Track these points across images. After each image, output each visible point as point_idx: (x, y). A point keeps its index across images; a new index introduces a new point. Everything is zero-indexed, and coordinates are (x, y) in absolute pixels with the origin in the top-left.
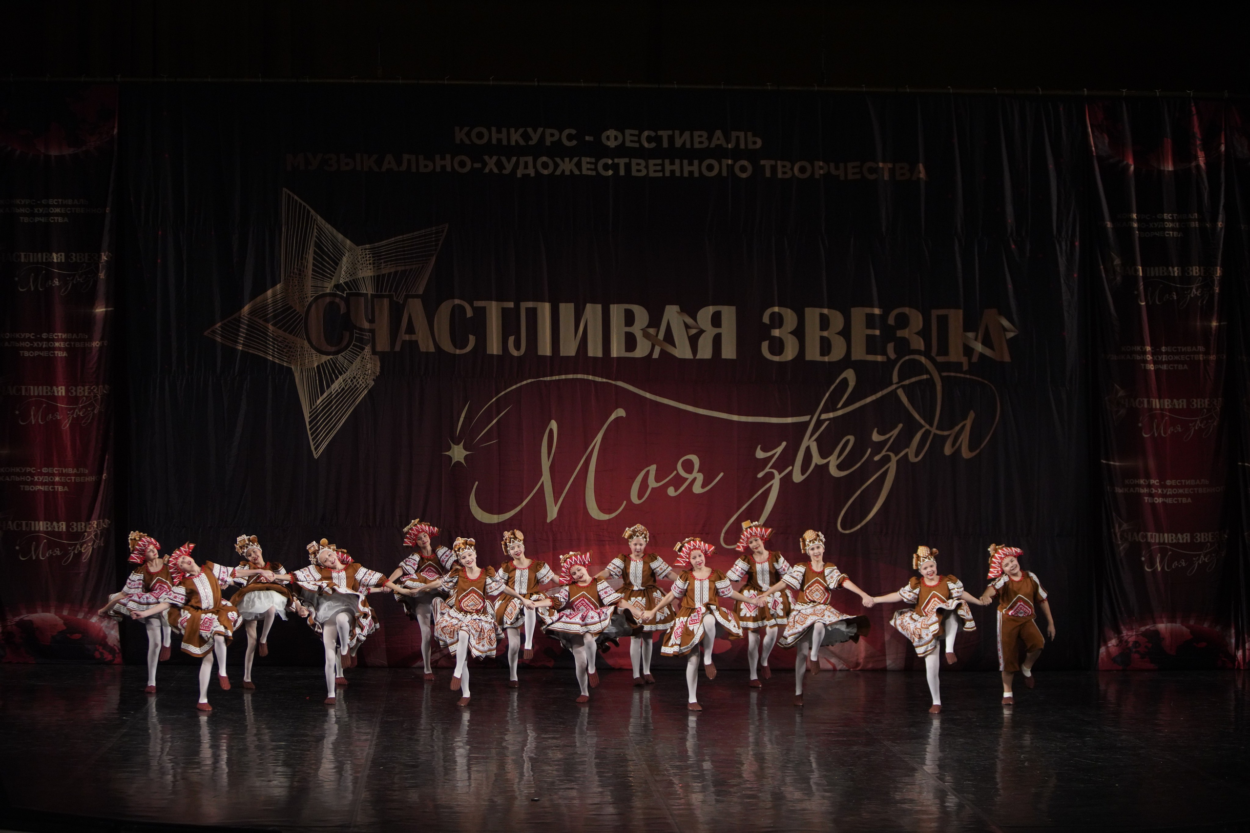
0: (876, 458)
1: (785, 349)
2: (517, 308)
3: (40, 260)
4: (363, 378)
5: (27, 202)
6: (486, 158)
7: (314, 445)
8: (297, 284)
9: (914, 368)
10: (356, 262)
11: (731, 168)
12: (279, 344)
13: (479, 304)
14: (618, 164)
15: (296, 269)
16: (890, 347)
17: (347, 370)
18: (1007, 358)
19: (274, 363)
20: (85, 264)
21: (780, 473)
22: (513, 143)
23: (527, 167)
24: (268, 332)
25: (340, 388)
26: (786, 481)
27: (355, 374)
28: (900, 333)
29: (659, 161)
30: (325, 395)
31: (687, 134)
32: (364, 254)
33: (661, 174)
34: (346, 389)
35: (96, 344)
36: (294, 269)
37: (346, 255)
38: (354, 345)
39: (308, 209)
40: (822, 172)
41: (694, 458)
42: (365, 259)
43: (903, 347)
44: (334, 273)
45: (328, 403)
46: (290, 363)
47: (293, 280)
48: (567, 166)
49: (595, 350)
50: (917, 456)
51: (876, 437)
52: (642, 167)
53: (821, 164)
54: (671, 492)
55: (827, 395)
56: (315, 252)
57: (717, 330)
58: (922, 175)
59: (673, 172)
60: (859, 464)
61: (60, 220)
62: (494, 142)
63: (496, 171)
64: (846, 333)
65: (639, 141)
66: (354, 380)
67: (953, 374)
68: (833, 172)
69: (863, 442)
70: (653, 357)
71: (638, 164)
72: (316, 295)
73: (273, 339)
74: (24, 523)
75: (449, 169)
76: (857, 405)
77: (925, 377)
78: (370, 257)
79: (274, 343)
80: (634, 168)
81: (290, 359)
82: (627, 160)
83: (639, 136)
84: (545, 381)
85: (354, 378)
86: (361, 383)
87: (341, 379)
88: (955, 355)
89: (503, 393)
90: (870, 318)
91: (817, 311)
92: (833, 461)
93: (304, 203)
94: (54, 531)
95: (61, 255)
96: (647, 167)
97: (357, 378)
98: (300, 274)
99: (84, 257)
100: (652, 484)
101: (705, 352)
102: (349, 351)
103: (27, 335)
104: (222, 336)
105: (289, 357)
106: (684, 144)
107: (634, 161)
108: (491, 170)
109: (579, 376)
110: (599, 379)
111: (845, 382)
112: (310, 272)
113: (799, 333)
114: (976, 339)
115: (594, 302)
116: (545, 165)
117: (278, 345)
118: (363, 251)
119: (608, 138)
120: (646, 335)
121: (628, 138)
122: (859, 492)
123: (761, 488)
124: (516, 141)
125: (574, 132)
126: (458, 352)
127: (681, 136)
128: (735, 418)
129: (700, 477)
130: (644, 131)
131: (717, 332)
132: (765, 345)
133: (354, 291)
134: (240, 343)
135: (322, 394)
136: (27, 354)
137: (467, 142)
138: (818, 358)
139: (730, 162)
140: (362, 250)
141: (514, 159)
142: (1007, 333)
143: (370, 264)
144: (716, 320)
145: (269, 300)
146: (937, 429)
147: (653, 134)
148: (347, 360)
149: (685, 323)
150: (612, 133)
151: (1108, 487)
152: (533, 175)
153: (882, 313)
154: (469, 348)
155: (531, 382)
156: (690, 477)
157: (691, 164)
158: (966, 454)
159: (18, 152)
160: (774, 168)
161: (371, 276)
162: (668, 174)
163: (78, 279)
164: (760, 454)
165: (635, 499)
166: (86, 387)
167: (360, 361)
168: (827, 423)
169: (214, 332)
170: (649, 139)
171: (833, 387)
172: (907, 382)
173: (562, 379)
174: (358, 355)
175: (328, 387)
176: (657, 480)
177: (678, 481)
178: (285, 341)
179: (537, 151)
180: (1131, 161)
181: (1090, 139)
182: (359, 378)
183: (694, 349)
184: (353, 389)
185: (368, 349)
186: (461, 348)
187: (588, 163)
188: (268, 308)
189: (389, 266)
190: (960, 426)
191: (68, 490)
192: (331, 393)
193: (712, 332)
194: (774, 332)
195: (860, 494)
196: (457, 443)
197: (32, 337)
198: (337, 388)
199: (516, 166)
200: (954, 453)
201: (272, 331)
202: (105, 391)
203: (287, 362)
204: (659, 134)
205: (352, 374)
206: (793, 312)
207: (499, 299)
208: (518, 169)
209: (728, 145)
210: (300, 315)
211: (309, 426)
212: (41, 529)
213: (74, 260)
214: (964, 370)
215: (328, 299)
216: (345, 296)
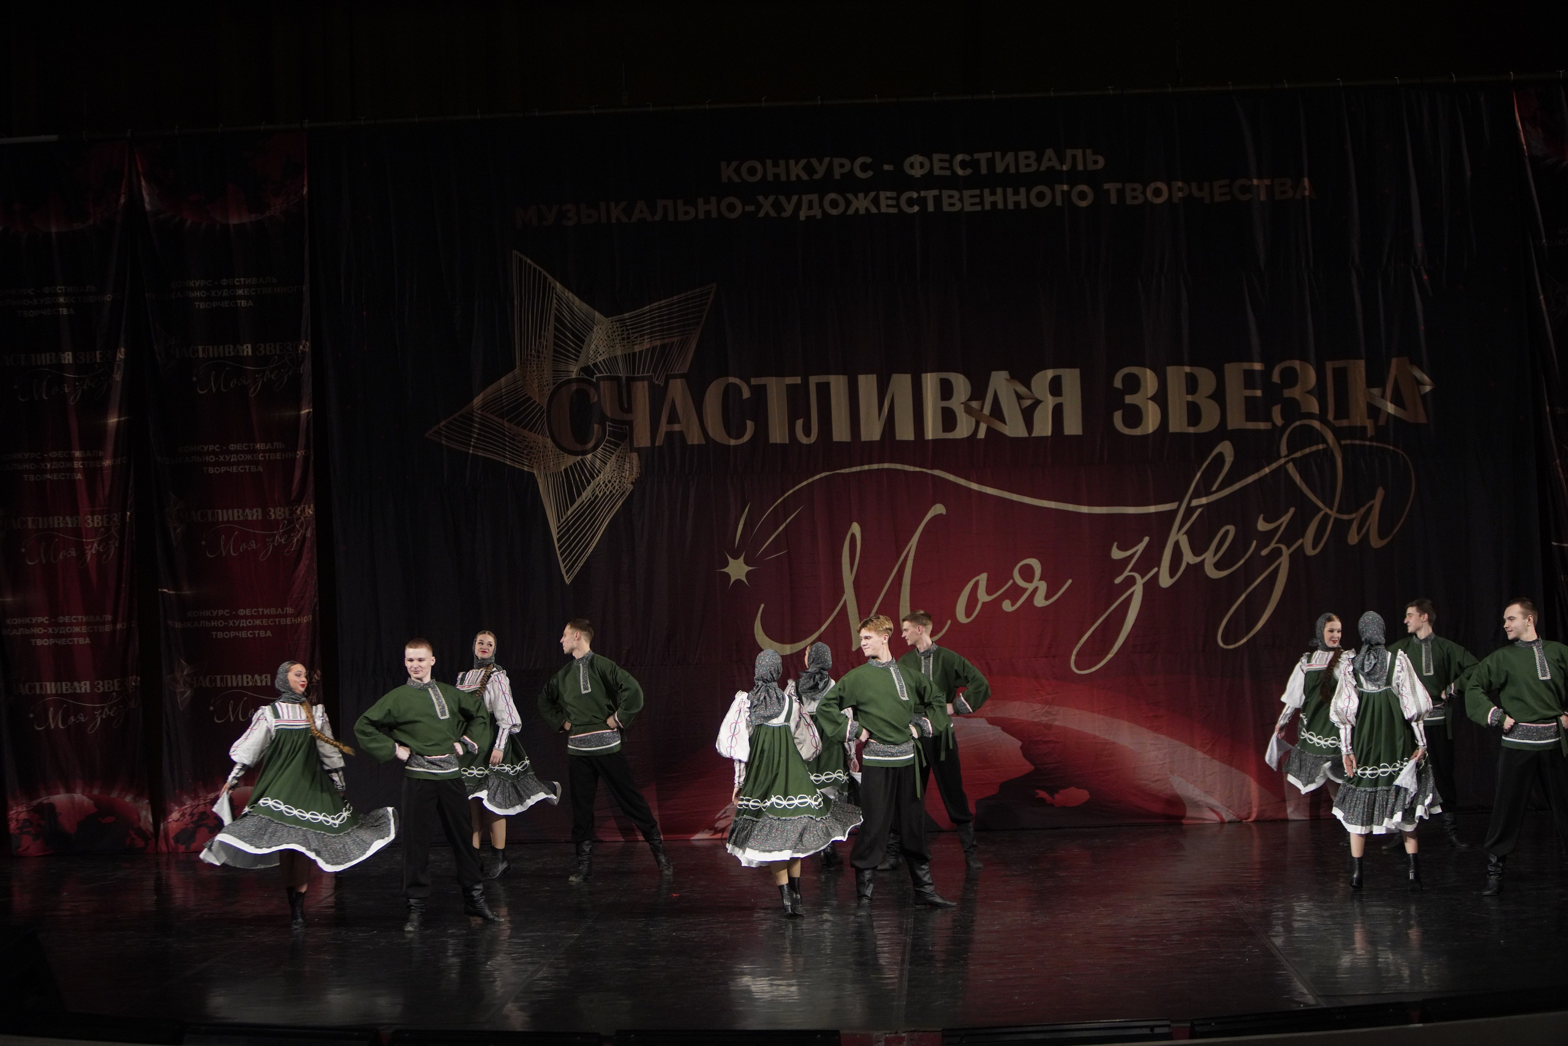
0: (1264, 553)
1: (1144, 420)
2: (805, 383)
3: (223, 355)
4: (620, 482)
5: (202, 283)
6: (761, 198)
7: (565, 567)
8: (535, 368)
9: (1305, 436)
10: (606, 337)
11: (1066, 195)
12: (515, 444)
13: (757, 381)
14: (925, 198)
15: (533, 351)
16: (1276, 412)
17: (600, 473)
18: (1422, 419)
19: (514, 468)
20: (276, 357)
21: (1142, 577)
22: (793, 178)
23: (809, 207)
24: (504, 430)
25: (593, 496)
26: (1151, 586)
27: (610, 477)
28: (1287, 393)
29: (977, 192)
30: (575, 505)
31: (1010, 156)
32: (615, 327)
33: (978, 208)
34: (600, 496)
35: (299, 454)
36: (531, 351)
37: (595, 330)
38: (608, 441)
39: (544, 275)
40: (1180, 194)
41: (1035, 563)
42: (616, 334)
43: (1292, 410)
44: (580, 352)
45: (581, 514)
46: (532, 467)
47: (531, 364)
48: (861, 204)
49: (905, 432)
50: (1314, 547)
51: (1262, 526)
52: (955, 200)
53: (1180, 184)
54: (1007, 606)
55: (1198, 475)
56: (556, 328)
57: (1058, 400)
58: (1307, 193)
59: (994, 204)
60: (1242, 562)
61: (244, 303)
62: (770, 178)
63: (773, 214)
64: (1219, 396)
65: (951, 168)
66: (609, 485)
67: (1355, 442)
68: (1196, 194)
69: (1246, 533)
70: (978, 437)
71: (951, 197)
72: (561, 381)
73: (509, 438)
75: (714, 215)
76: (1237, 486)
77: (1321, 447)
78: (622, 331)
79: (511, 444)
80: (945, 201)
81: (532, 462)
82: (936, 192)
83: (951, 161)
84: (842, 474)
85: (609, 481)
86: (617, 488)
87: (593, 483)
88: (1359, 417)
89: (791, 492)
90: (1249, 375)
91: (1181, 369)
92: (1209, 558)
93: (538, 268)
94: (255, 685)
96: (961, 200)
97: (612, 481)
98: (538, 357)
99: (275, 348)
100: (983, 597)
101: (1043, 427)
102: (601, 448)
103: (211, 447)
104: (448, 437)
105: (531, 460)
106: (1007, 167)
107: (945, 193)
108: (767, 213)
109: (886, 466)
110: (911, 469)
111: (1220, 458)
112: (552, 353)
113: (1161, 398)
114: (1383, 396)
115: (902, 372)
116: (834, 204)
118: (614, 323)
119: (912, 166)
120: (969, 410)
121: (937, 165)
122: (1243, 597)
123: (1120, 597)
124: (798, 176)
125: (869, 160)
126: (733, 442)
127: (1003, 159)
128: (1085, 509)
129: (1043, 586)
130: (956, 155)
131: (1059, 402)
132: (1118, 417)
133: (605, 374)
134: (470, 445)
135: (573, 502)
136: (211, 470)
137: (737, 180)
138: (1186, 429)
139: (1065, 187)
140: (612, 322)
141: (795, 198)
142: (1420, 386)
143: (623, 339)
144: (1056, 387)
145: (504, 390)
146: (1339, 511)
147: (968, 158)
148: (600, 459)
149: (1016, 392)
150: (917, 159)
151: (1562, 577)
152: (819, 216)
153: (1263, 369)
154: (746, 438)
155: (826, 476)
156: (1030, 587)
157: (1016, 193)
158: (1376, 542)
159: (189, 222)
160: (1121, 193)
161: (625, 355)
162: (988, 207)
164: (1117, 554)
165: (961, 617)
166: (288, 508)
167: (615, 461)
168: (1199, 510)
169: (438, 432)
170: (964, 165)
171: (1205, 466)
172: (1298, 455)
173: (865, 471)
174: (613, 454)
175: (579, 494)
176: (989, 592)
177: (1015, 593)
178: (525, 441)
179: (823, 187)
181: (1520, 135)
182: (615, 482)
183: (1029, 424)
184: (607, 496)
185: (624, 445)
186: (738, 437)
187: (887, 198)
188: (503, 400)
189: (646, 341)
190: (1368, 505)
191: (271, 635)
192: (584, 501)
193: (1050, 402)
194: (1129, 399)
195: (1245, 598)
196: (736, 557)
197: (216, 449)
198: (590, 495)
199: (798, 206)
200: (1360, 542)
201: (509, 429)
202: (311, 512)
203: (528, 466)
204: (975, 157)
205: (607, 477)
206: (1154, 374)
207: (781, 374)
208: (801, 210)
209: (1062, 167)
210: (542, 407)
211: (558, 543)
212: (240, 685)
213: (263, 352)
214: (1369, 436)
215: (574, 387)
216: (595, 380)
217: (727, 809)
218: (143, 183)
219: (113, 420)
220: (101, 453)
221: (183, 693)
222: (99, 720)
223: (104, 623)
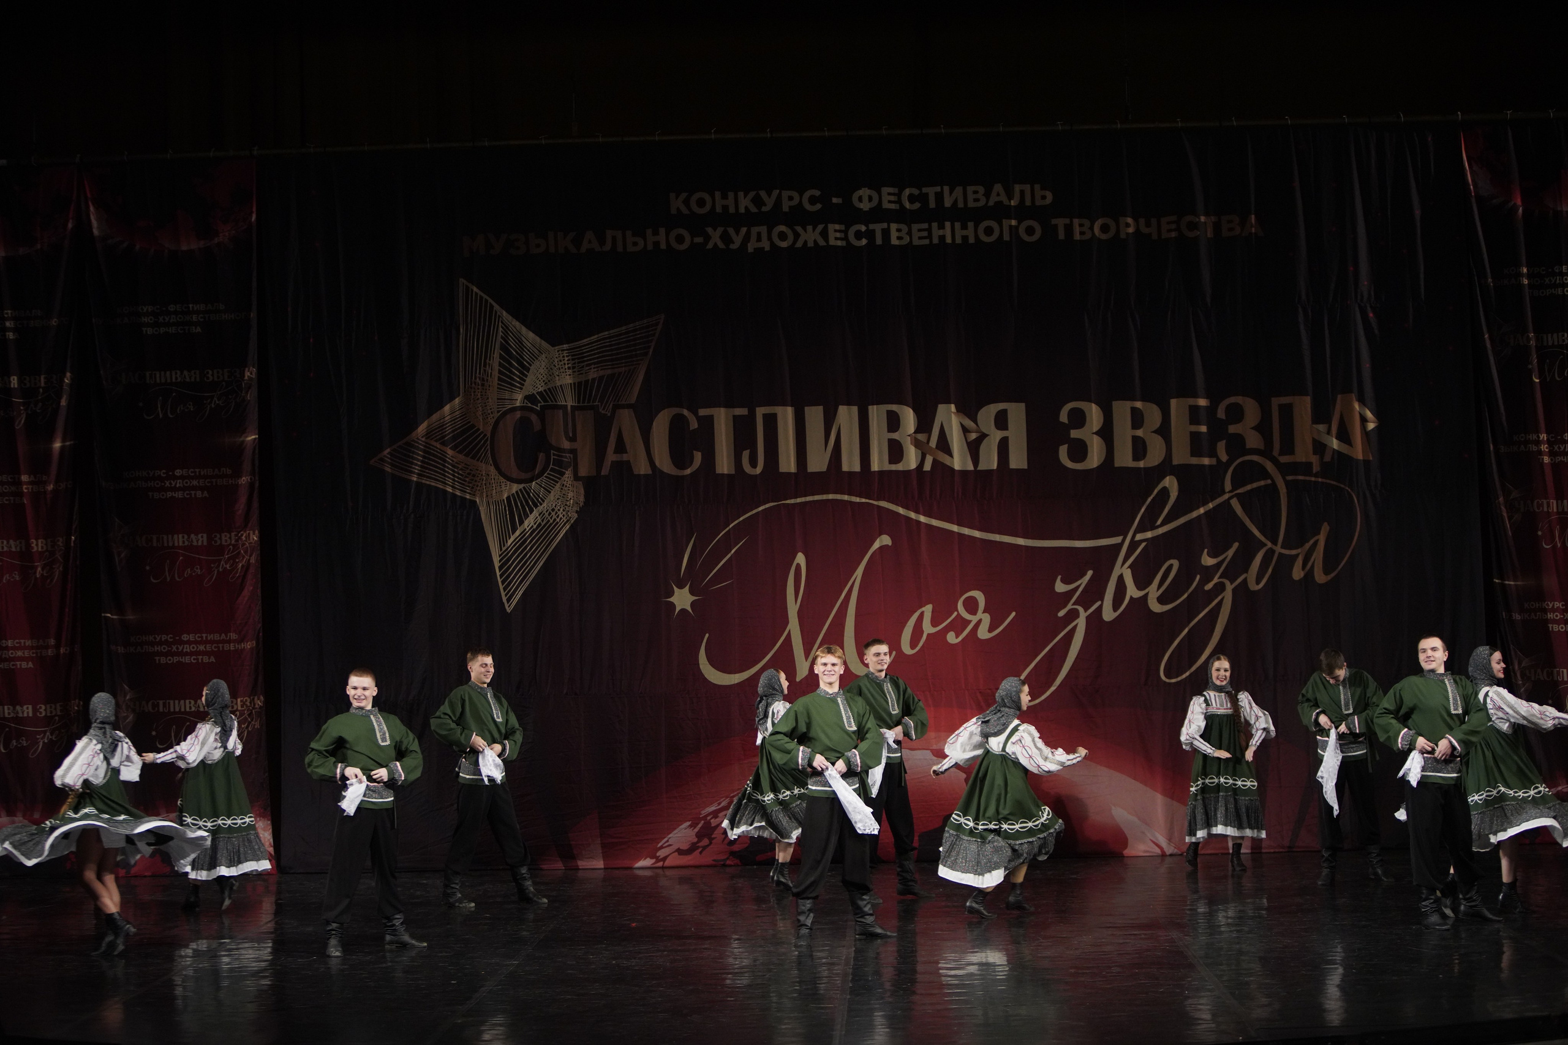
0: (1207, 587)
1: (1089, 454)
2: (752, 415)
3: (169, 381)
4: (564, 510)
5: (150, 308)
6: (709, 230)
7: (506, 595)
8: (479, 396)
9: (1250, 472)
10: (553, 367)
11: (1014, 230)
12: (460, 472)
13: (703, 412)
14: (874, 231)
15: (478, 379)
16: (1221, 447)
17: (544, 501)
18: (1367, 455)
19: (454, 495)
20: (224, 383)
21: (1086, 611)
22: (742, 210)
23: (760, 239)
24: (447, 457)
25: (535, 524)
26: (1095, 620)
27: (554, 505)
28: (1232, 429)
29: (925, 226)
30: (518, 533)
31: (959, 190)
32: (561, 356)
33: (927, 242)
34: (543, 524)
35: (244, 480)
36: (476, 378)
37: (540, 359)
38: (552, 470)
39: (491, 304)
40: (1129, 230)
41: (979, 595)
42: (562, 363)
43: (1237, 445)
44: (525, 381)
45: (522, 542)
46: (474, 495)
47: (475, 392)
48: (810, 236)
49: (851, 463)
50: (1258, 582)
51: (1208, 561)
52: (903, 234)
53: (1128, 220)
54: (951, 638)
55: (1143, 510)
56: (501, 357)
57: (1004, 434)
58: (1253, 230)
59: (942, 238)
60: (1185, 596)
61: (197, 329)
62: (719, 210)
63: (721, 245)
64: (1164, 431)
65: (899, 202)
66: (553, 513)
67: (1301, 478)
68: (1144, 230)
69: (1190, 567)
70: (924, 470)
71: (899, 230)
72: (506, 409)
73: (453, 466)
74: (161, 702)
75: (663, 246)
76: (1181, 521)
77: (1265, 482)
78: (568, 361)
79: (454, 471)
80: (893, 235)
81: (474, 490)
82: (885, 225)
83: (899, 195)
84: (787, 505)
85: (553, 510)
86: (561, 516)
87: (536, 512)
88: (1303, 453)
89: (737, 522)
90: (1194, 410)
91: (1128, 405)
92: (1153, 592)
93: (485, 296)
95: (195, 373)
96: (910, 233)
97: (556, 510)
98: (483, 385)
99: (223, 374)
100: (928, 628)
101: (990, 461)
102: (546, 477)
103: (157, 473)
104: (392, 465)
105: (473, 488)
106: (956, 202)
107: (894, 227)
108: (716, 244)
109: (831, 496)
110: (858, 500)
111: (1165, 492)
112: (496, 381)
113: (1106, 433)
114: (1329, 432)
115: (849, 403)
116: (783, 236)
117: (458, 474)
118: (560, 352)
119: (860, 199)
120: (915, 443)
121: (886, 198)
122: (1186, 631)
123: (1062, 631)
124: (746, 208)
125: (817, 193)
126: (680, 473)
127: (951, 193)
128: (1029, 542)
129: (986, 619)
130: (905, 189)
131: (1004, 436)
132: (1063, 451)
133: (551, 403)
134: (414, 473)
135: (514, 530)
136: (157, 496)
137: (685, 211)
138: (1131, 464)
139: (1014, 223)
140: (558, 351)
141: (744, 230)
142: (1366, 424)
143: (569, 368)
144: (1001, 421)
145: (446, 419)
146: (1282, 547)
147: (916, 192)
148: (544, 488)
149: (962, 425)
150: (865, 192)
151: (1504, 613)
152: (767, 248)
153: (1209, 405)
154: (694, 468)
155: (772, 508)
156: (974, 619)
157: (964, 227)
158: (1320, 578)
160: (1069, 228)
161: (571, 384)
162: (936, 241)
163: (217, 402)
164: (1060, 587)
165: (907, 647)
166: (233, 534)
167: (559, 490)
168: (1144, 544)
169: (382, 460)
170: (912, 199)
171: (1149, 500)
172: (1242, 490)
173: (811, 502)
174: (557, 482)
175: (521, 522)
176: (934, 623)
177: (959, 625)
178: (467, 468)
179: (771, 219)
180: (1519, 202)
181: (1467, 175)
182: (559, 510)
183: (976, 460)
184: (551, 524)
185: (568, 473)
186: (683, 469)
187: (836, 231)
188: (446, 428)
189: (593, 370)
190: (1312, 542)
191: (214, 661)
192: (526, 529)
193: (997, 435)
194: (1074, 434)
195: (1188, 632)
196: (681, 587)
197: (162, 475)
198: (532, 524)
199: (747, 238)
200: (1306, 576)
201: (452, 456)
202: (255, 538)
203: (470, 493)
204: (923, 191)
205: (550, 505)
206: (1098, 407)
207: (729, 405)
208: (749, 242)
209: (1010, 202)
210: (485, 435)
211: (500, 572)
212: (183, 710)
213: (211, 378)
214: (1314, 472)
215: (518, 414)
216: (538, 409)
217: (670, 838)
218: (92, 208)
219: (57, 445)
220: (45, 478)
221: (126, 717)
222: (41, 744)
223: (47, 647)
